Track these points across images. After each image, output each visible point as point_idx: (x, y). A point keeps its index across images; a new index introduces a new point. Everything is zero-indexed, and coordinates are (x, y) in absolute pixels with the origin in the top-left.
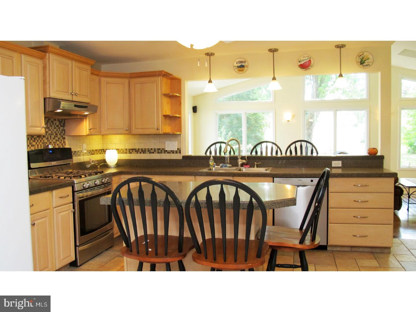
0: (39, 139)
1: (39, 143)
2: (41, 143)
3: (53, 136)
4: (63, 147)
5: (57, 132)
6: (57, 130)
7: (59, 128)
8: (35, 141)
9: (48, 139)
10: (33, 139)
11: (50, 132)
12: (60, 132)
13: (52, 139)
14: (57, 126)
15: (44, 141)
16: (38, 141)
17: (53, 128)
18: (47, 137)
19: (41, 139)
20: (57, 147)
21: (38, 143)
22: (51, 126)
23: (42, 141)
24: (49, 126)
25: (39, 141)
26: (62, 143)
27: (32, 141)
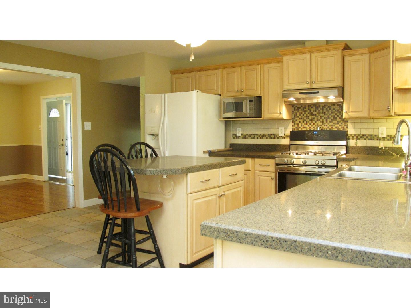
0: (312, 122)
1: (312, 126)
2: (314, 126)
3: (329, 120)
4: (343, 129)
5: (336, 116)
6: (336, 114)
8: (307, 124)
9: (323, 122)
10: (305, 122)
11: (326, 116)
13: (328, 122)
16: (310, 124)
17: (330, 112)
18: (321, 120)
19: (314, 122)
21: (310, 126)
22: (328, 111)
23: (315, 124)
24: (325, 111)
25: (312, 124)
26: (343, 125)
27: (303, 124)
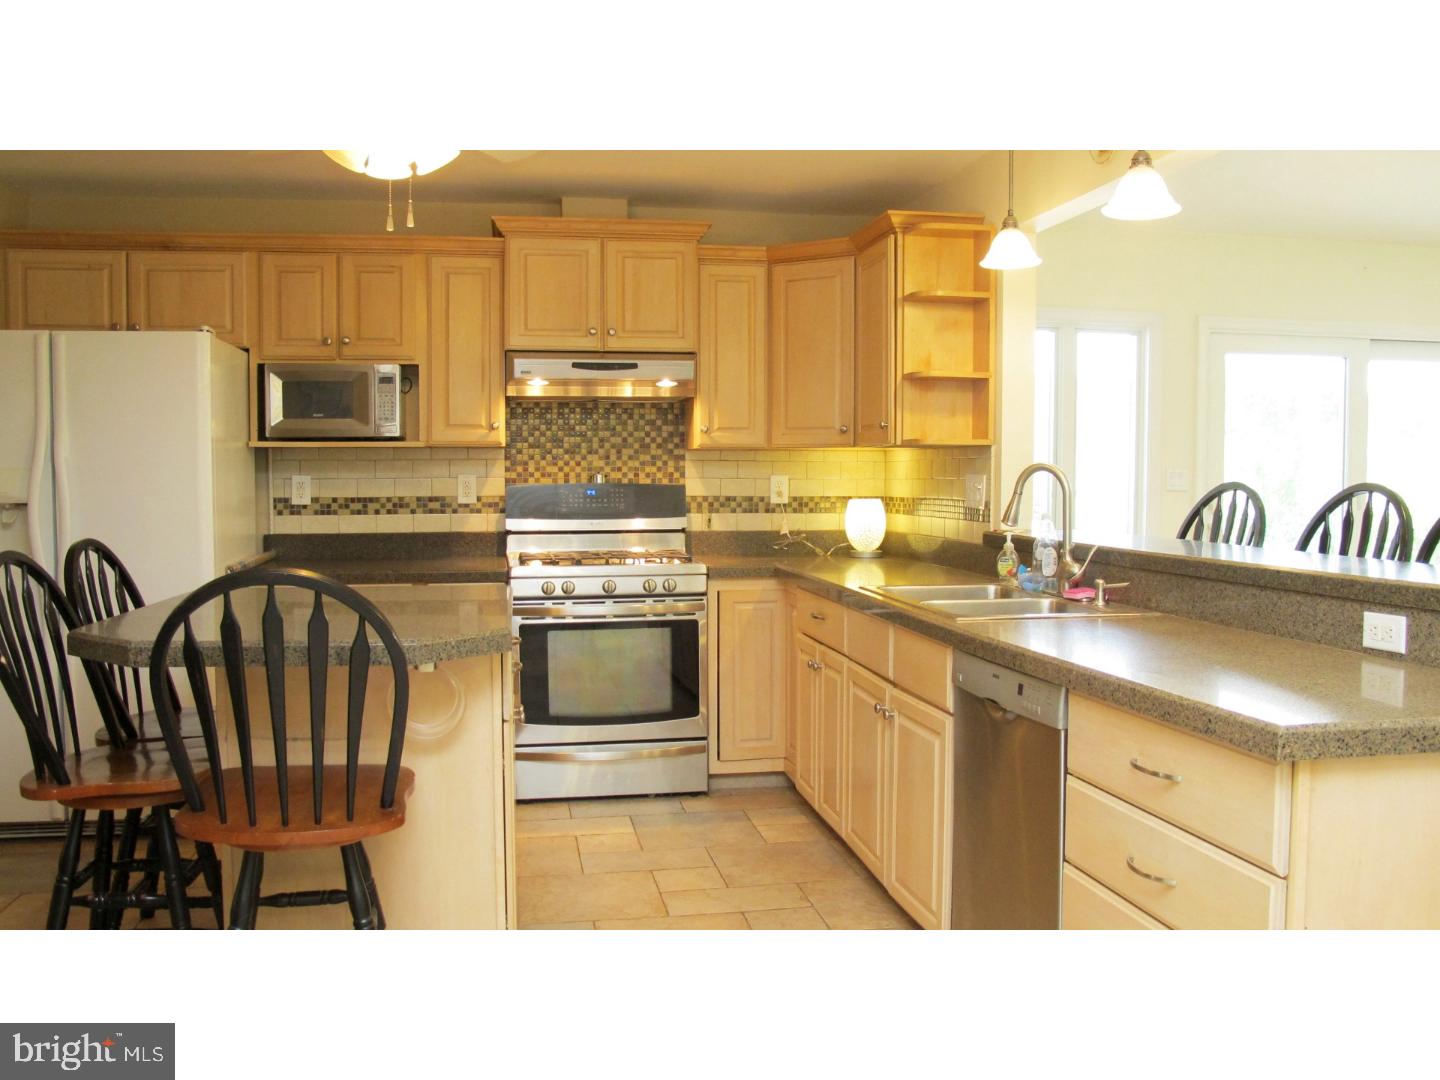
0: (572, 458)
1: (572, 470)
2: (578, 469)
3: (626, 452)
4: (671, 480)
5: (647, 440)
6: (648, 435)
7: (659, 429)
8: (555, 464)
9: (608, 457)
10: (549, 458)
11: (618, 440)
12: (659, 440)
13: (625, 458)
14: (652, 423)
15: (591, 463)
16: (567, 464)
17: (630, 428)
18: (601, 452)
19: (578, 458)
20: (643, 480)
21: (566, 469)
22: (624, 423)
23: (584, 463)
24: (613, 422)
25: (572, 463)
26: (671, 469)
27: (543, 463)
